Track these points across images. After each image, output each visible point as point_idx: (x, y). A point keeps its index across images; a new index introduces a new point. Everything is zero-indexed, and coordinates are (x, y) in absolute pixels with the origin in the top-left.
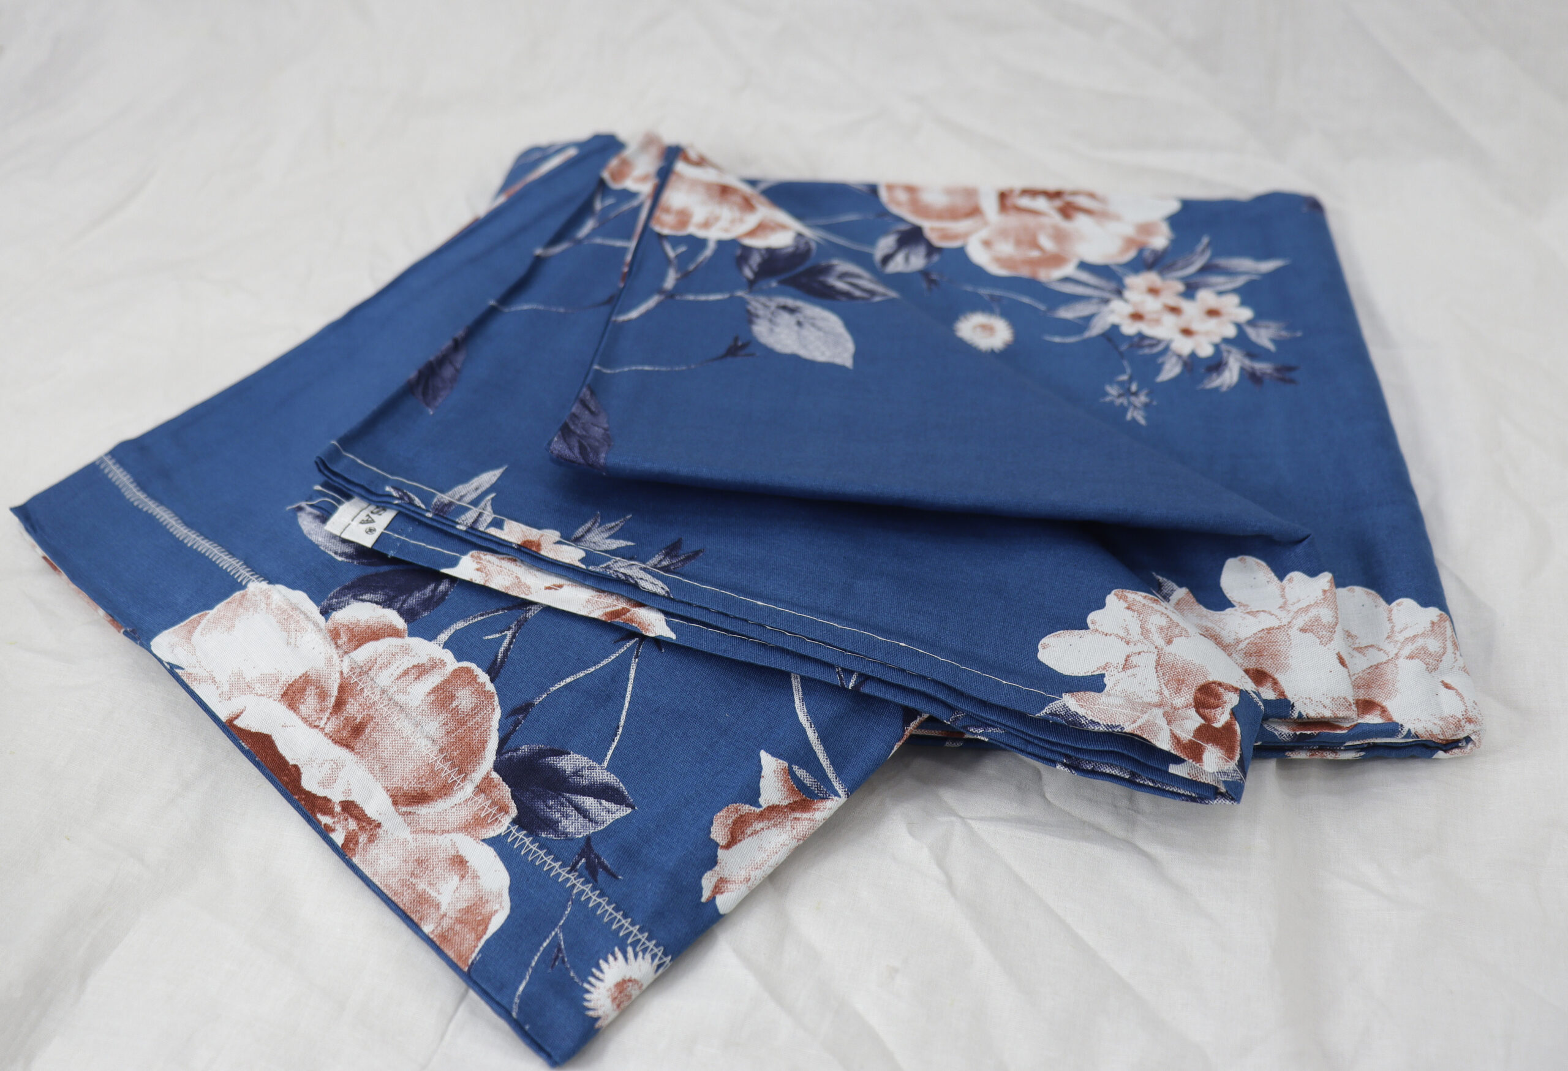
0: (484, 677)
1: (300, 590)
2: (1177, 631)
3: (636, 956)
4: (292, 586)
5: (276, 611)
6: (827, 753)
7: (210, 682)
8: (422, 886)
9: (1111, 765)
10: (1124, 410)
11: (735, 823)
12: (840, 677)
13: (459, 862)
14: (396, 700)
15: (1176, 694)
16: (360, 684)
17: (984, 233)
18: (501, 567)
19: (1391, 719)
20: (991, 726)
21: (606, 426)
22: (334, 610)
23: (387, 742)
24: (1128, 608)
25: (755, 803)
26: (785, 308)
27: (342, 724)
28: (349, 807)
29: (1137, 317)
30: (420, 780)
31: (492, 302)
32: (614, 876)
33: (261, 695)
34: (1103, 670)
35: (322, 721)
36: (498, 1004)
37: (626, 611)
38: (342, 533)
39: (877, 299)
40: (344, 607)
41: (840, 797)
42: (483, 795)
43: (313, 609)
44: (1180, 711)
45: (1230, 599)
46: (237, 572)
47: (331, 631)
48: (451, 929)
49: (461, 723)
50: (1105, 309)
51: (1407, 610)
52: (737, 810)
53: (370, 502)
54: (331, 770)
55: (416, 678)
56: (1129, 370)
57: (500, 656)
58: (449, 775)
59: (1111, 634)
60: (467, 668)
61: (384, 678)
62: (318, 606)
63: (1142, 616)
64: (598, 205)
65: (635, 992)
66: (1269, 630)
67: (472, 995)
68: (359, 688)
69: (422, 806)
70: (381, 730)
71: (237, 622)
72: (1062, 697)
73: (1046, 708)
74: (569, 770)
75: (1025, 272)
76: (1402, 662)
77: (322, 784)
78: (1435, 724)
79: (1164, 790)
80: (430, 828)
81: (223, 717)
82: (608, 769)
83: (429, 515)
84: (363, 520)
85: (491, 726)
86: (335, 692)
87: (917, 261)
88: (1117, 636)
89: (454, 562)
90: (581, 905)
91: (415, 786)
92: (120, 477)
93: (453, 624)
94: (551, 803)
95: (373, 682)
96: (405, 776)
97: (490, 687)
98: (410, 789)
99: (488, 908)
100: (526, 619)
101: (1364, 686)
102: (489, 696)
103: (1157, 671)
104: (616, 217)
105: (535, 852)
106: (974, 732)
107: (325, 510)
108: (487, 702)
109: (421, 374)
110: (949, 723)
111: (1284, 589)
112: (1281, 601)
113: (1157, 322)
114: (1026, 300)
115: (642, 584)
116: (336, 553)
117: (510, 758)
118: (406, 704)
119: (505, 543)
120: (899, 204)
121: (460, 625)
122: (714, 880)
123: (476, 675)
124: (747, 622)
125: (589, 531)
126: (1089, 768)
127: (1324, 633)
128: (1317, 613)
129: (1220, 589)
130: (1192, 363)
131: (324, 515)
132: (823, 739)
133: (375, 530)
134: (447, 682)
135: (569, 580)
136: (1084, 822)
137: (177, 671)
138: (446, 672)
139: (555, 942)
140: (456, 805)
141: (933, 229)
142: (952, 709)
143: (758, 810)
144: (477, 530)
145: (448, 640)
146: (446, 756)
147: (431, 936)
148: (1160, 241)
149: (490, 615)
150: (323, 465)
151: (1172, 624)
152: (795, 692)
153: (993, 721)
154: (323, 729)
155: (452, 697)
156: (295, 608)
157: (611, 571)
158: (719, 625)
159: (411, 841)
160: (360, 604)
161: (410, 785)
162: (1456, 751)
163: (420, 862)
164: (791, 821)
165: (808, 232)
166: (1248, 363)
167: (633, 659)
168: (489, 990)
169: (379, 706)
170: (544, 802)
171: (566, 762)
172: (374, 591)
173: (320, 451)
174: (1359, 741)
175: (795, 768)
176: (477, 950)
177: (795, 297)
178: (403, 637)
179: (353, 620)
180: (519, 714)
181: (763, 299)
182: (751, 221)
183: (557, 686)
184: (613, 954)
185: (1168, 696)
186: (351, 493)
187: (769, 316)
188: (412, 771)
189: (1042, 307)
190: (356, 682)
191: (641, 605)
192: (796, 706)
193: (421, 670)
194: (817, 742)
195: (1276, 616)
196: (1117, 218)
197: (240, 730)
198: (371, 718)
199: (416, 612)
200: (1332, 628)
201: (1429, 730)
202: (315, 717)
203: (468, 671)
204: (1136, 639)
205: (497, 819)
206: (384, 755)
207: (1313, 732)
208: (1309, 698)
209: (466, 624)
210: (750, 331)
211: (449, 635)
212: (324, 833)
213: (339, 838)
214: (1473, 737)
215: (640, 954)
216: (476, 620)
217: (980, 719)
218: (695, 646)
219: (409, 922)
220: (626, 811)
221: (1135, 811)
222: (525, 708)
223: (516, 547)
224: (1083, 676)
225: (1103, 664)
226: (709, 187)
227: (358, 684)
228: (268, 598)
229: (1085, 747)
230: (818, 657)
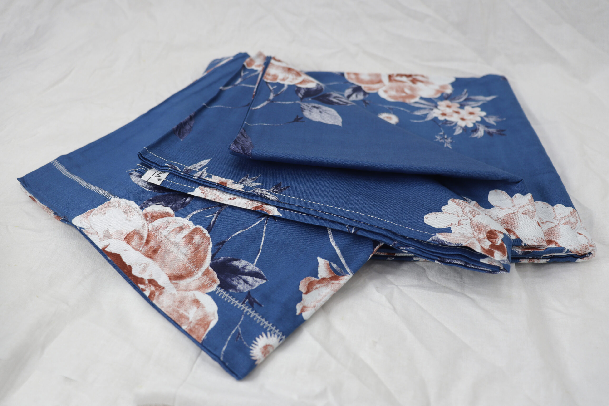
0: (205, 231)
1: (132, 200)
2: (476, 213)
3: (271, 335)
4: (129, 199)
5: (122, 208)
6: (344, 258)
7: (96, 234)
8: (181, 311)
9: (457, 260)
10: (443, 144)
11: (309, 284)
12: (348, 228)
13: (197, 302)
14: (170, 240)
15: (479, 234)
16: (156, 234)
17: (384, 88)
18: (211, 192)
19: (560, 246)
20: (408, 246)
21: (251, 142)
22: (145, 207)
23: (166, 256)
24: (457, 205)
25: (316, 276)
26: (315, 107)
27: (148, 249)
28: (152, 282)
29: (444, 114)
30: (180, 270)
31: (204, 104)
32: (260, 305)
33: (116, 239)
34: (450, 226)
35: (140, 248)
36: (215, 355)
37: (261, 206)
38: (148, 180)
39: (349, 105)
40: (149, 206)
41: (349, 274)
42: (206, 276)
43: (137, 207)
44: (482, 240)
45: (492, 205)
46: (107, 195)
47: (144, 215)
48: (194, 327)
49: (196, 249)
50: (432, 112)
51: (560, 208)
52: (309, 279)
53: (159, 170)
54: (144, 267)
55: (178, 232)
56: (443, 131)
57: (212, 223)
58: (192, 268)
59: (451, 214)
60: (199, 228)
61: (165, 232)
62: (139, 206)
63: (462, 207)
64: (242, 74)
65: (271, 350)
66: (510, 214)
67: (203, 353)
68: (155, 236)
69: (181, 280)
70: (164, 252)
71: (107, 212)
72: (436, 235)
73: (430, 238)
74: (240, 266)
75: (401, 100)
76: (561, 226)
77: (141, 273)
78: (578, 247)
79: (479, 269)
80: (184, 289)
81: (101, 247)
82: (256, 266)
83: (183, 174)
84: (156, 176)
85: (208, 250)
86: (146, 237)
87: (361, 97)
88: (454, 214)
89: (193, 190)
90: (247, 317)
91: (178, 273)
92: (61, 168)
93: (193, 212)
94: (233, 279)
95: (161, 233)
96: (174, 269)
97: (208, 235)
98: (176, 274)
99: (209, 319)
100: (222, 210)
101: (547, 235)
102: (208, 239)
103: (471, 226)
104: (249, 77)
105: (228, 297)
106: (402, 249)
107: (141, 173)
108: (207, 241)
109: (178, 127)
110: (392, 246)
111: (513, 200)
112: (513, 205)
113: (451, 116)
114: (402, 109)
115: (268, 196)
116: (146, 188)
117: (216, 262)
118: (174, 242)
119: (213, 183)
120: (352, 79)
121: (196, 212)
122: (301, 306)
123: (202, 231)
124: (310, 209)
125: (245, 180)
126: (448, 262)
127: (531, 215)
128: (528, 208)
129: (488, 202)
130: (465, 129)
131: (141, 174)
132: (342, 252)
133: (161, 179)
134: (190, 233)
135: (238, 196)
136: (444, 287)
137: (83, 230)
138: (190, 230)
139: (237, 331)
140: (195, 280)
141: (365, 87)
142: (393, 240)
143: (318, 279)
144: (201, 178)
145: (191, 217)
146: (190, 261)
147: (186, 330)
148: (449, 90)
149: (207, 209)
150: (141, 156)
151: (474, 211)
152: (329, 236)
153: (410, 244)
154: (141, 251)
155: (193, 239)
156: (130, 206)
157: (255, 192)
158: (299, 211)
159: (177, 294)
160: (156, 205)
161: (176, 272)
162: (585, 258)
163: (180, 302)
164: (331, 284)
165: (321, 84)
166: (486, 129)
167: (265, 224)
168: (211, 350)
169: (163, 242)
170: (230, 278)
171: (239, 264)
172: (161, 201)
173: (140, 150)
174: (548, 254)
175: (332, 263)
176: (205, 335)
177: (318, 104)
178: (173, 217)
179: (153, 211)
180: (219, 245)
181: (306, 104)
182: (300, 79)
183: (235, 234)
184: (262, 335)
185: (476, 235)
186: (152, 166)
187: (309, 109)
188: (177, 267)
189: (408, 111)
190: (154, 233)
191: (267, 204)
192: (331, 241)
193: (180, 229)
194: (340, 254)
195: (512, 209)
196: (432, 84)
197: (107, 252)
198: (160, 247)
199: (178, 208)
200: (534, 213)
201: (575, 249)
202: (138, 246)
203: (199, 229)
204: (461, 215)
205: (211, 285)
206: (166, 261)
207: (531, 251)
208: (528, 238)
209: (198, 212)
210: (303, 114)
211: (191, 216)
212: (141, 292)
213: (147, 293)
214: (592, 252)
215: (273, 335)
216: (202, 210)
217: (404, 244)
218: (289, 218)
219: (176, 325)
220: (263, 282)
221: (463, 282)
222: (222, 243)
223: (217, 184)
224: (442, 228)
225: (450, 224)
226: (284, 68)
227: (155, 234)
228: (119, 203)
229: (446, 253)
230: (339, 221)
